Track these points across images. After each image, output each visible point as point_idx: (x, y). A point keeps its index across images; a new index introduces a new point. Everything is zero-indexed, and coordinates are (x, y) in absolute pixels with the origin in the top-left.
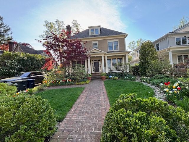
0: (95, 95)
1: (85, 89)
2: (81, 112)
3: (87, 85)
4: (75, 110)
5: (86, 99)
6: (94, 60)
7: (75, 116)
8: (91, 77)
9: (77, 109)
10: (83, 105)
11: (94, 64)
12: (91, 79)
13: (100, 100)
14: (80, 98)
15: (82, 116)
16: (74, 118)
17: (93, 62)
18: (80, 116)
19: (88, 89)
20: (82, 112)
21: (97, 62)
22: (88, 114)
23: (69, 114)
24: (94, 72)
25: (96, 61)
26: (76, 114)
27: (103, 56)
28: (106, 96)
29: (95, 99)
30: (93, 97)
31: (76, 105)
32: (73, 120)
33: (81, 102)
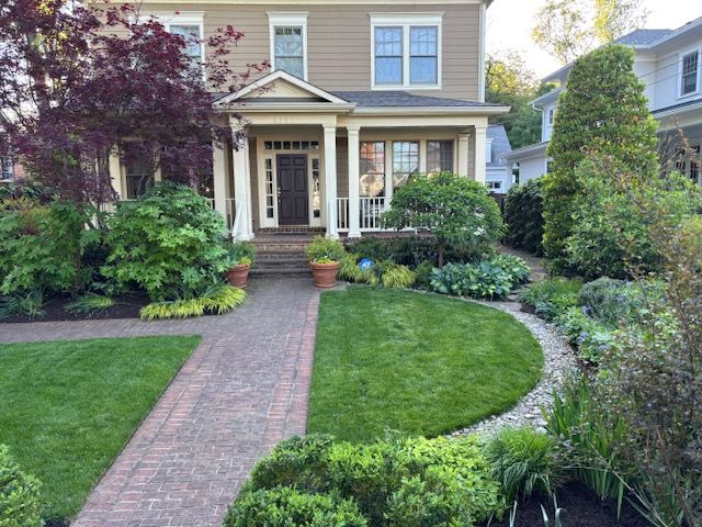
0: (249, 389)
1: (202, 349)
2: (163, 478)
3: (213, 319)
4: (135, 471)
5: (193, 414)
6: (278, 145)
7: (132, 497)
8: (246, 261)
9: (145, 466)
10: (175, 444)
11: (274, 170)
12: (245, 274)
13: (263, 420)
14: (165, 403)
15: (162, 495)
16: (123, 508)
17: (272, 155)
18: (153, 496)
19: (218, 351)
20: (166, 480)
21: (296, 157)
22: (191, 487)
23: (102, 491)
24: (273, 223)
25: (292, 151)
26: (137, 488)
27: (330, 126)
28: (301, 397)
29: (239, 415)
30: (236, 399)
31: (140, 446)
32: (119, 515)
33: (168, 431)
